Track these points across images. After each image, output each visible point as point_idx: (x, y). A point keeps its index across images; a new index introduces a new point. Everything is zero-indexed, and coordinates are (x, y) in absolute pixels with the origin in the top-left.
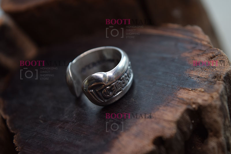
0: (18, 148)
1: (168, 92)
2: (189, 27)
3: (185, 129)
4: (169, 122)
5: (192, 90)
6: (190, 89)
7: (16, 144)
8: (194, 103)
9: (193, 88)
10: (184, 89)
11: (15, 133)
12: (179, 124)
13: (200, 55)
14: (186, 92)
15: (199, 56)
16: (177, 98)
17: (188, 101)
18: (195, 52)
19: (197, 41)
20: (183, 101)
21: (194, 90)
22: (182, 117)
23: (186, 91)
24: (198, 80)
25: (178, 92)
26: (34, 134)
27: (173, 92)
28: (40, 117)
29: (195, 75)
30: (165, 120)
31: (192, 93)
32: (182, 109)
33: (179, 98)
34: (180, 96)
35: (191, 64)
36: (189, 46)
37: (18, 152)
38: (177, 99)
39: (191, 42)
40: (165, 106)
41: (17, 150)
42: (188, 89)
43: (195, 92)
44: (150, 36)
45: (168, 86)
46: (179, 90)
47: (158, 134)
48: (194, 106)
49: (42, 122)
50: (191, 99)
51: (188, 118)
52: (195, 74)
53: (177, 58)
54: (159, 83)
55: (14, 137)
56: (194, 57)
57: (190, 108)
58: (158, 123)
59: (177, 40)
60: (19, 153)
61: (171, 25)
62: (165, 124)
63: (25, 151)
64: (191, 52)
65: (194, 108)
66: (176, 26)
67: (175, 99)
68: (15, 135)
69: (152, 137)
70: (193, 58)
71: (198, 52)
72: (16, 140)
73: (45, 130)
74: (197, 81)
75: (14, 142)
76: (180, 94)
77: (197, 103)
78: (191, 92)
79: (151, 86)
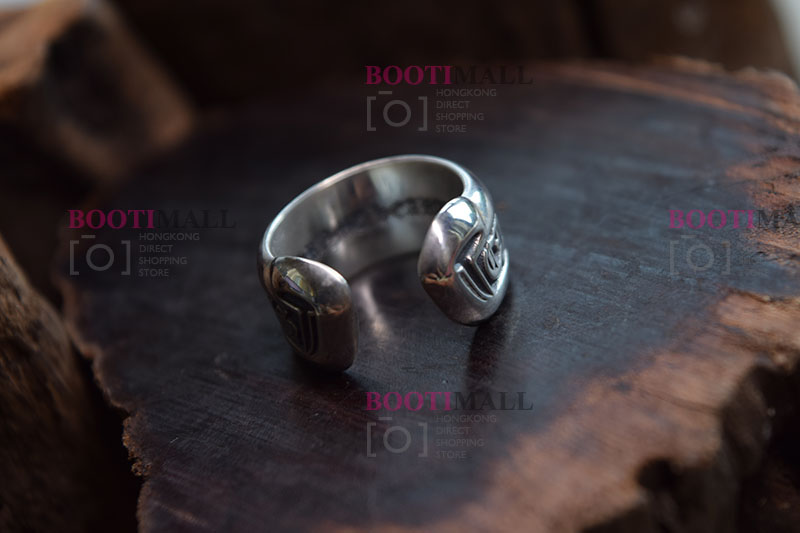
0: (142, 467)
1: (684, 302)
2: (751, 74)
3: (747, 437)
4: (693, 409)
5: (772, 301)
6: (766, 298)
7: (132, 449)
8: (781, 349)
9: (778, 295)
10: (743, 294)
11: (128, 410)
12: (729, 417)
13: (796, 177)
14: (748, 306)
15: (794, 180)
16: (719, 325)
17: (760, 340)
18: (777, 167)
19: (781, 124)
20: (741, 340)
21: (781, 300)
22: (740, 395)
23: (752, 304)
24: (794, 267)
25: (723, 304)
26: (199, 421)
27: (703, 302)
28: (218, 360)
29: (781, 249)
30: (678, 403)
31: (772, 311)
32: (738, 365)
33: (726, 328)
34: (729, 318)
35: (762, 206)
36: (755, 143)
37: (141, 480)
38: (720, 331)
39: (762, 131)
40: (675, 352)
41: (136, 471)
42: (759, 296)
43: (783, 308)
44: (608, 95)
45: (682, 280)
46: (724, 298)
47: (655, 450)
48: (781, 358)
49: (223, 376)
50: (771, 333)
51: (756, 397)
52: (779, 245)
53: (711, 183)
54: (650, 266)
55: (126, 423)
56: (775, 184)
57: (768, 363)
58: (652, 411)
59: (710, 117)
60: (147, 483)
61: (683, 63)
62: (678, 416)
63: (170, 479)
64: (761, 165)
65: (782, 367)
66: (702, 67)
67: (710, 328)
68: (130, 418)
69: (633, 458)
70: (773, 186)
71: (788, 168)
72: (132, 436)
73: (240, 408)
74: (788, 269)
75: (125, 444)
76: (730, 311)
77: (792, 350)
78: (770, 308)
79: (623, 275)
